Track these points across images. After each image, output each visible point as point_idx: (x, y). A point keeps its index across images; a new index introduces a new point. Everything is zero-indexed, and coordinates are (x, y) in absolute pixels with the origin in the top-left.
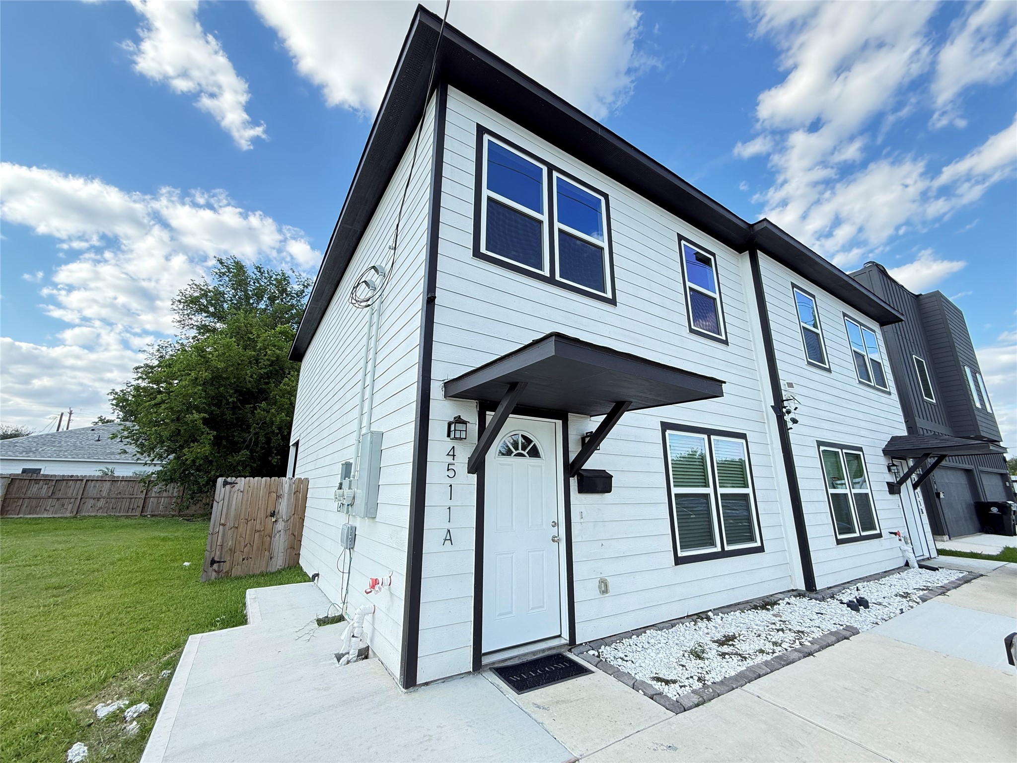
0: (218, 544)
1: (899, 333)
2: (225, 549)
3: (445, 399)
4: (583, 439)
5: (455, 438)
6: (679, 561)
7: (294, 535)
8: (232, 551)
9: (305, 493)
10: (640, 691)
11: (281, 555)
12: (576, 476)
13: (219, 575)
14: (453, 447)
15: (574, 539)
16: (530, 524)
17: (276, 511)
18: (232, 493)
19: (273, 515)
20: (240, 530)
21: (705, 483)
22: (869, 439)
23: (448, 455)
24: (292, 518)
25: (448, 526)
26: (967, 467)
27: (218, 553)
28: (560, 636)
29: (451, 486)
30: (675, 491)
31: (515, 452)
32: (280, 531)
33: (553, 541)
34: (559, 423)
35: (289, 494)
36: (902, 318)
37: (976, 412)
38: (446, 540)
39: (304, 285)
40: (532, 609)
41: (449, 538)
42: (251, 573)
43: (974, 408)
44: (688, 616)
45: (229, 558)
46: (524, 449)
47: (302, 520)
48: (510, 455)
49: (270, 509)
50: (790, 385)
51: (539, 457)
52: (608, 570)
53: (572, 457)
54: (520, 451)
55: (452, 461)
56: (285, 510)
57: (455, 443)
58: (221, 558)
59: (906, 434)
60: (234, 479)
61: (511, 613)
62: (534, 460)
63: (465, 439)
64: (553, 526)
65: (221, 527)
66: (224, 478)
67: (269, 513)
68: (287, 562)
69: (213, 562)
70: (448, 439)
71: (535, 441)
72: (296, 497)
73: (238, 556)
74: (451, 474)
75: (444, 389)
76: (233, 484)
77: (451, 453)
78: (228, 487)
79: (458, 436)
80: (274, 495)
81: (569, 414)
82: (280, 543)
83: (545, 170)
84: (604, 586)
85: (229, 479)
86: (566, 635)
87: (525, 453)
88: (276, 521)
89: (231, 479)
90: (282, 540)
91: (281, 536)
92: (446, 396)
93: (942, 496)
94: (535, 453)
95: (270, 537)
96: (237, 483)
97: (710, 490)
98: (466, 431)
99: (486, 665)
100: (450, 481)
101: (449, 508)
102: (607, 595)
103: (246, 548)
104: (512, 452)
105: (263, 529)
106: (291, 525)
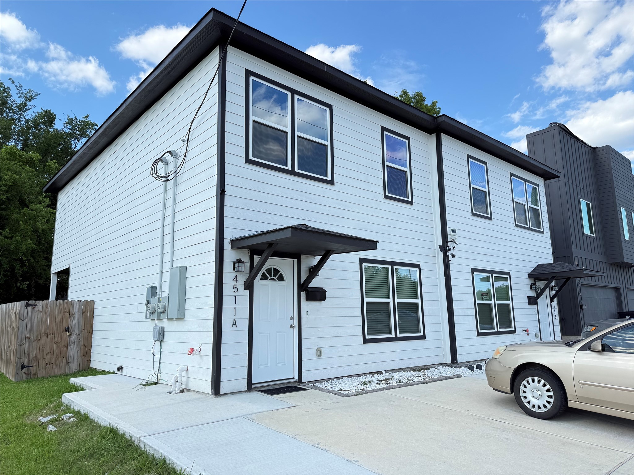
0: (26, 353)
1: (570, 181)
2: (31, 357)
3: (231, 249)
4: (310, 269)
5: (238, 271)
6: (366, 341)
7: (85, 345)
8: (37, 358)
9: (92, 313)
10: (331, 393)
11: (76, 361)
12: (305, 291)
13: (28, 376)
14: (237, 276)
15: (303, 326)
16: (278, 319)
17: (70, 327)
18: (33, 313)
19: (67, 330)
20: (42, 341)
21: (388, 296)
22: (518, 267)
23: (234, 280)
24: (83, 332)
25: (234, 317)
26: (615, 285)
27: (26, 360)
28: (293, 378)
29: (235, 296)
30: (366, 300)
31: (270, 278)
32: (74, 343)
33: (291, 327)
34: (296, 261)
35: (79, 313)
36: (559, 175)
37: (623, 244)
38: (233, 325)
39: (26, 97)
40: (279, 363)
41: (235, 324)
42: (53, 375)
43: (623, 240)
44: (370, 373)
45: (35, 364)
46: (275, 276)
47: (91, 333)
48: (267, 280)
49: (65, 325)
50: (454, 231)
51: (284, 280)
52: (322, 344)
53: (303, 280)
54: (273, 277)
55: (236, 283)
56: (76, 326)
57: (238, 274)
58: (28, 363)
59: (552, 262)
60: (34, 301)
61: (267, 364)
62: (281, 283)
63: (244, 271)
64: (291, 319)
65: (27, 340)
66: (26, 301)
67: (64, 329)
68: (81, 366)
69: (23, 367)
70: (234, 271)
71: (281, 272)
72: (85, 315)
73: (42, 363)
74: (236, 290)
75: (231, 244)
76: (33, 306)
77: (235, 279)
78: (30, 308)
79: (240, 270)
80: (68, 314)
81: (302, 255)
82: (74, 352)
83: (289, 94)
84: (319, 353)
85: (30, 302)
86: (297, 378)
87: (275, 278)
88: (70, 335)
89: (32, 302)
90: (76, 350)
91: (75, 346)
92: (232, 248)
93: (584, 307)
94: (281, 278)
95: (67, 348)
96: (36, 305)
97: (390, 300)
98: (244, 267)
99: (254, 388)
100: (235, 294)
101: (235, 308)
102: (320, 357)
103: (48, 356)
104: (268, 278)
105: (60, 341)
106: (82, 339)
